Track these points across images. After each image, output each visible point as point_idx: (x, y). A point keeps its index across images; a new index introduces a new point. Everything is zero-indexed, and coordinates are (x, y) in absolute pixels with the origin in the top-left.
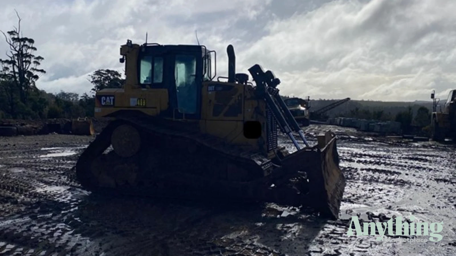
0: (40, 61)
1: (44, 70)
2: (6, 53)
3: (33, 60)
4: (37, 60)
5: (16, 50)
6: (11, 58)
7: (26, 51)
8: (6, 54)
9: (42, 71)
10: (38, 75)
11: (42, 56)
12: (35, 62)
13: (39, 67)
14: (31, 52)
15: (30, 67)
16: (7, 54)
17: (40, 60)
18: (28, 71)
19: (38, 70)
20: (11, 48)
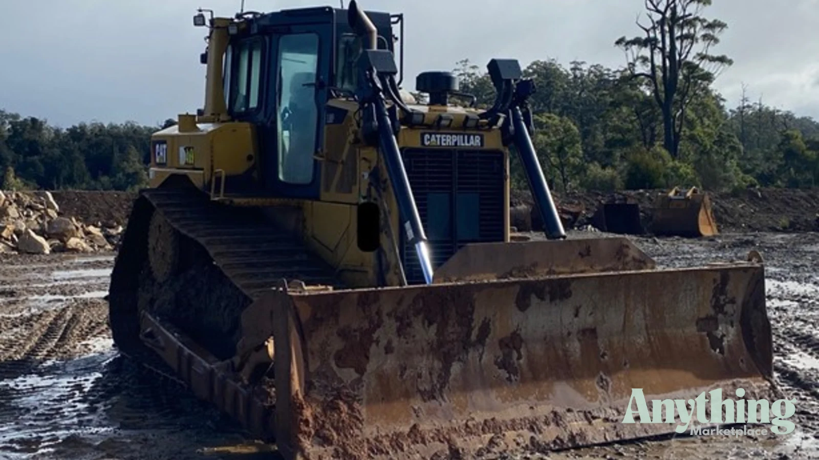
0: (716, 33)
1: (729, 57)
2: (638, 18)
3: (700, 32)
4: (710, 32)
5: (658, 11)
6: (647, 31)
7: (684, 10)
8: (637, 23)
9: (722, 59)
10: (711, 71)
11: (723, 21)
12: (705, 37)
13: (714, 51)
14: (696, 13)
15: (692, 53)
16: (639, 22)
17: (717, 30)
18: (689, 63)
19: (713, 59)
20: (646, 4)
